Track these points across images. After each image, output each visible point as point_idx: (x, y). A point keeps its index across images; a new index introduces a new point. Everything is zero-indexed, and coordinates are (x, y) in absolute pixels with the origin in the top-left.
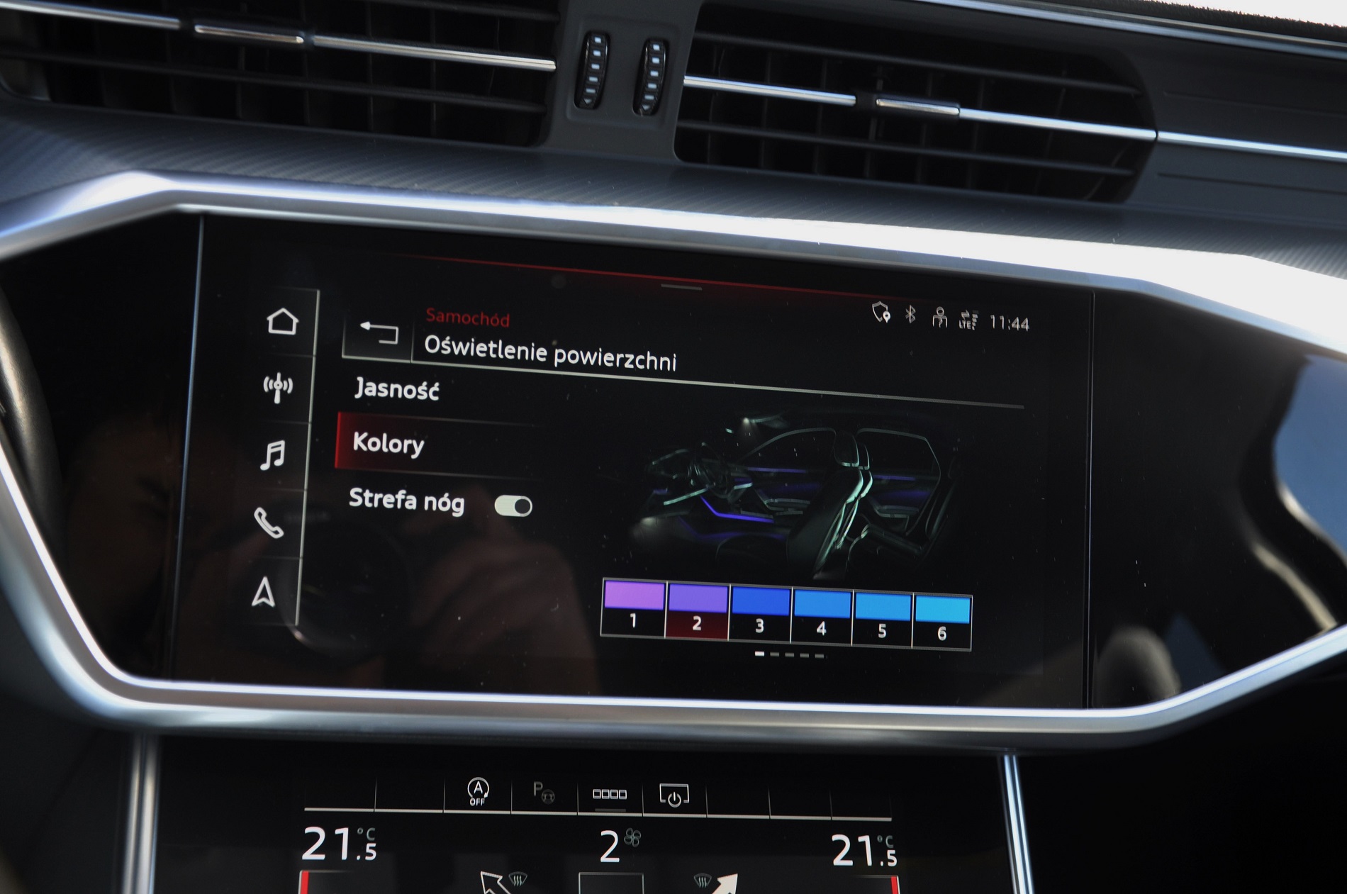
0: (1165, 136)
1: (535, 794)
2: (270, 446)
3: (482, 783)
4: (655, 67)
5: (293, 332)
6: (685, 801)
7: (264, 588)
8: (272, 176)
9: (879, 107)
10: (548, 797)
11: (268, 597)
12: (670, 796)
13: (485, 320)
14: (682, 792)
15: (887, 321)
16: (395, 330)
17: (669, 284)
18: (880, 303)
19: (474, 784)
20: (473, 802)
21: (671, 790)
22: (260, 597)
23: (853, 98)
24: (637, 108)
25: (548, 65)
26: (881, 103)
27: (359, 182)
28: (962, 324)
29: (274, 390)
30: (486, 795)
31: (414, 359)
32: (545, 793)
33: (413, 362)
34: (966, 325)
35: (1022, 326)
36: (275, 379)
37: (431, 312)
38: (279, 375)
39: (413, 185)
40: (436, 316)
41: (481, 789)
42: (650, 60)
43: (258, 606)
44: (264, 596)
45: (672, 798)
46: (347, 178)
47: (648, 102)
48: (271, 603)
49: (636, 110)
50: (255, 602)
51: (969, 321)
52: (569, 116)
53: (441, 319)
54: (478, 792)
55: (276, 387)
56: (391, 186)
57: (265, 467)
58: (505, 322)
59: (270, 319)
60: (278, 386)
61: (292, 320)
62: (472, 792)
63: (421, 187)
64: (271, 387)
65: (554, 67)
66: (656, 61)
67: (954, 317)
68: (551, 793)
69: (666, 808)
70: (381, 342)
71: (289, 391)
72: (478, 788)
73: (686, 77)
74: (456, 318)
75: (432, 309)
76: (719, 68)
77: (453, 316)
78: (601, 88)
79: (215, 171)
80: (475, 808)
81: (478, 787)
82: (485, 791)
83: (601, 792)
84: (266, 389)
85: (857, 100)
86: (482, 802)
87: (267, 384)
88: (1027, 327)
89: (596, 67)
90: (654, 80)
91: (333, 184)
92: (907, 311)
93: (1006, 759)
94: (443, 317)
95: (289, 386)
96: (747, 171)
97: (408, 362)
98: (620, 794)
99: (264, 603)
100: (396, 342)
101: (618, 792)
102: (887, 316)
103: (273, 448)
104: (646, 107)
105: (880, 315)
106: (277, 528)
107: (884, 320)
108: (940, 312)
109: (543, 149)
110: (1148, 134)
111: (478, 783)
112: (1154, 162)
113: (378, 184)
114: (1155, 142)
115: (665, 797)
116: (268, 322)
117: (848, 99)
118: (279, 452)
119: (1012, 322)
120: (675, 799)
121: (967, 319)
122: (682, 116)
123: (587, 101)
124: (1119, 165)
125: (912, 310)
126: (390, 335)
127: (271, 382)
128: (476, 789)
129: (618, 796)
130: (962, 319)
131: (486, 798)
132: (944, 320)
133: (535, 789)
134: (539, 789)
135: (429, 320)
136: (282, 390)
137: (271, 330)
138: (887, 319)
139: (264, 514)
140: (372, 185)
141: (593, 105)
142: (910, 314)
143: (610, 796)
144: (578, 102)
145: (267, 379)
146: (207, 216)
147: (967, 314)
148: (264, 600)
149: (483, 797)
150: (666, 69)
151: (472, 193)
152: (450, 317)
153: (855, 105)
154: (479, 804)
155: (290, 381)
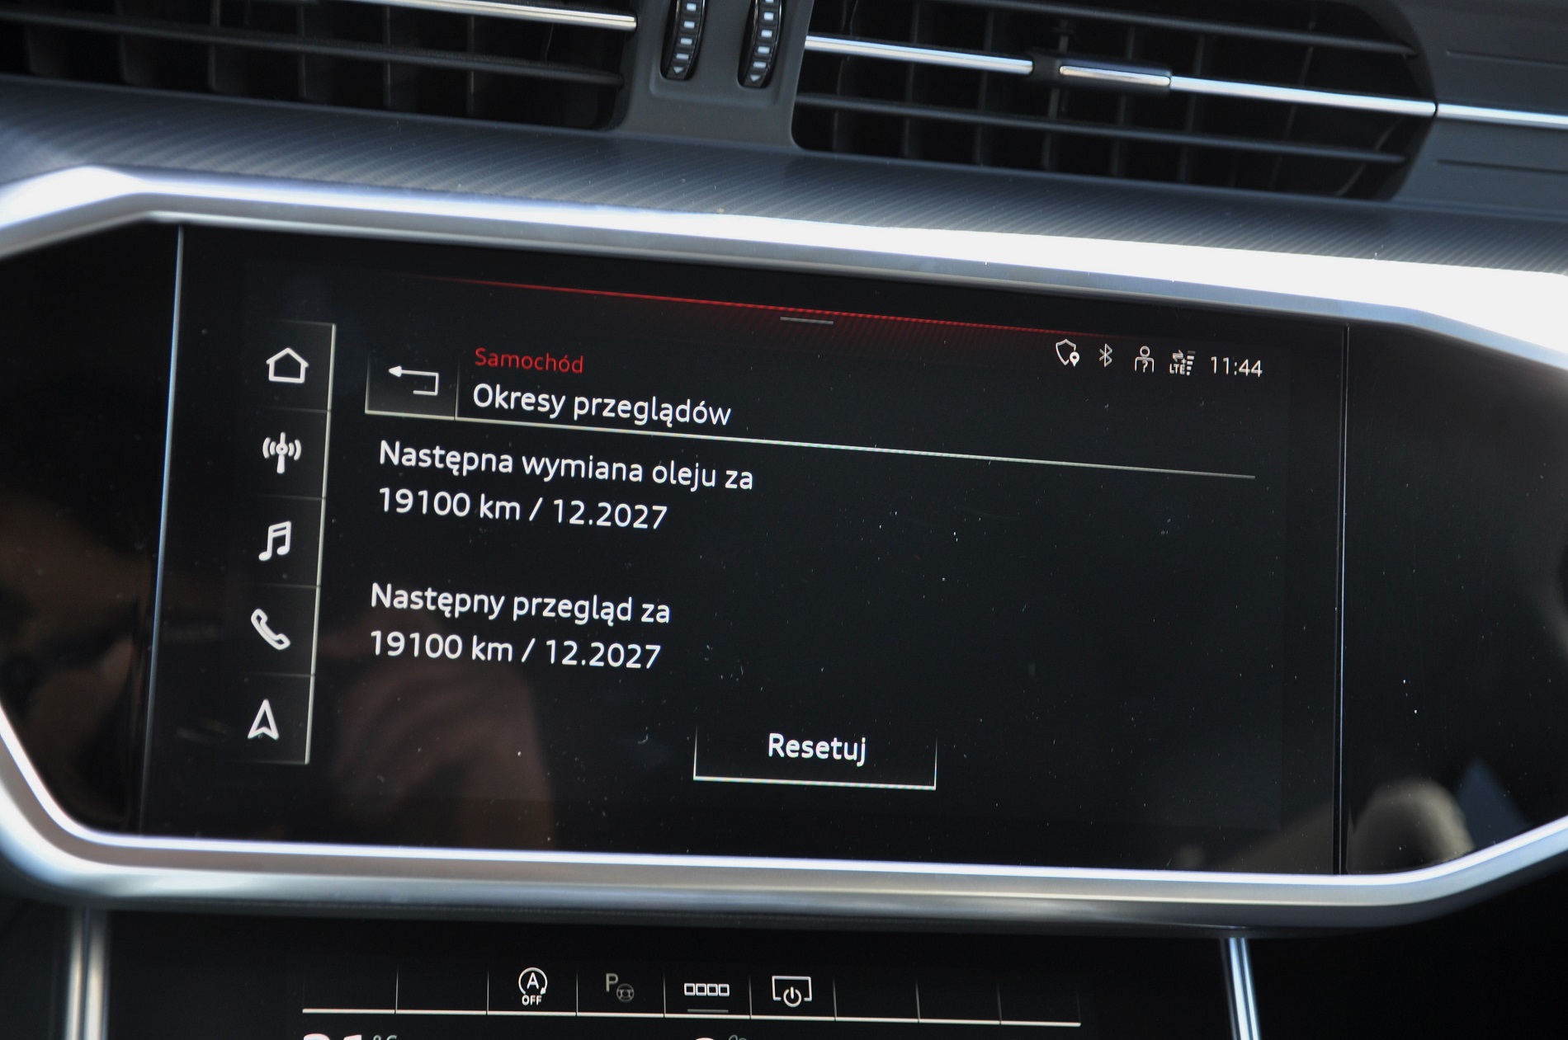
0: (1447, 110)
1: (608, 989)
2: (271, 528)
3: (538, 976)
4: (768, 25)
5: (301, 380)
6: (806, 999)
7: (265, 716)
8: (272, 174)
9: (1063, 76)
10: (625, 994)
11: (269, 727)
12: (787, 992)
13: (551, 364)
14: (801, 985)
15: (1074, 365)
16: (434, 377)
17: (791, 317)
18: (1066, 341)
19: (526, 978)
20: (526, 1000)
21: (788, 984)
22: (260, 726)
23: (1030, 63)
24: (743, 78)
25: (626, 22)
26: (1066, 71)
27: (385, 182)
28: (1174, 369)
29: (277, 456)
30: (543, 991)
31: (459, 416)
32: (621, 988)
33: (458, 419)
34: (1179, 369)
35: (1253, 370)
36: (278, 442)
37: (480, 353)
38: (283, 436)
39: (456, 186)
40: (488, 359)
41: (536, 983)
42: (761, 16)
43: (256, 738)
44: (264, 725)
45: (789, 994)
46: (368, 177)
47: (758, 71)
48: (274, 734)
49: (742, 81)
50: (253, 733)
51: (1183, 363)
52: (653, 88)
53: (493, 362)
54: (533, 987)
55: (278, 451)
56: (427, 188)
57: (265, 556)
58: (577, 367)
59: (271, 362)
60: (281, 450)
61: (298, 365)
62: (524, 986)
63: (466, 188)
64: (272, 452)
65: (634, 25)
66: (769, 16)
67: (1163, 360)
68: (629, 989)
69: (781, 1008)
70: (416, 392)
71: (297, 457)
72: (533, 982)
73: (808, 38)
74: (514, 361)
75: (483, 350)
76: (851, 23)
77: (510, 358)
78: (696, 53)
79: (195, 167)
80: (529, 1008)
81: (533, 980)
82: (542, 984)
83: (695, 986)
84: (266, 455)
85: (1034, 66)
86: (538, 1000)
87: (268, 448)
88: (1259, 372)
89: (689, 25)
90: (766, 42)
91: (352, 184)
92: (1101, 350)
93: (1233, 943)
94: (496, 360)
95: (296, 450)
96: (888, 161)
97: (451, 418)
98: (720, 990)
99: (264, 735)
100: (435, 393)
101: (718, 987)
102: (1075, 357)
103: (275, 531)
104: (755, 78)
105: (1066, 357)
106: (281, 637)
107: (1070, 363)
108: (1145, 352)
109: (619, 133)
110: (1424, 108)
111: (533, 975)
112: (1432, 146)
113: (410, 185)
114: (1433, 119)
115: (779, 994)
116: (268, 366)
117: (1022, 66)
118: (283, 538)
119: (1239, 366)
120: (792, 996)
121: (1179, 362)
122: (803, 89)
123: (678, 70)
124: (1385, 149)
125: (1108, 351)
126: (428, 383)
127: (273, 444)
128: (530, 983)
129: (718, 993)
130: (1173, 362)
131: (543, 995)
132: (1150, 363)
133: (608, 983)
134: (612, 982)
135: (479, 364)
136: (286, 456)
137: (272, 378)
138: (1074, 362)
139: (264, 618)
140: (403, 186)
141: (685, 74)
142: (1106, 355)
143: (707, 992)
144: (665, 70)
145: (267, 440)
146: (189, 228)
147: (1180, 355)
148: (264, 730)
149: (539, 994)
150: (782, 28)
151: (534, 197)
152: (506, 360)
153: (1032, 73)
154: (534, 1003)
155: (297, 443)
